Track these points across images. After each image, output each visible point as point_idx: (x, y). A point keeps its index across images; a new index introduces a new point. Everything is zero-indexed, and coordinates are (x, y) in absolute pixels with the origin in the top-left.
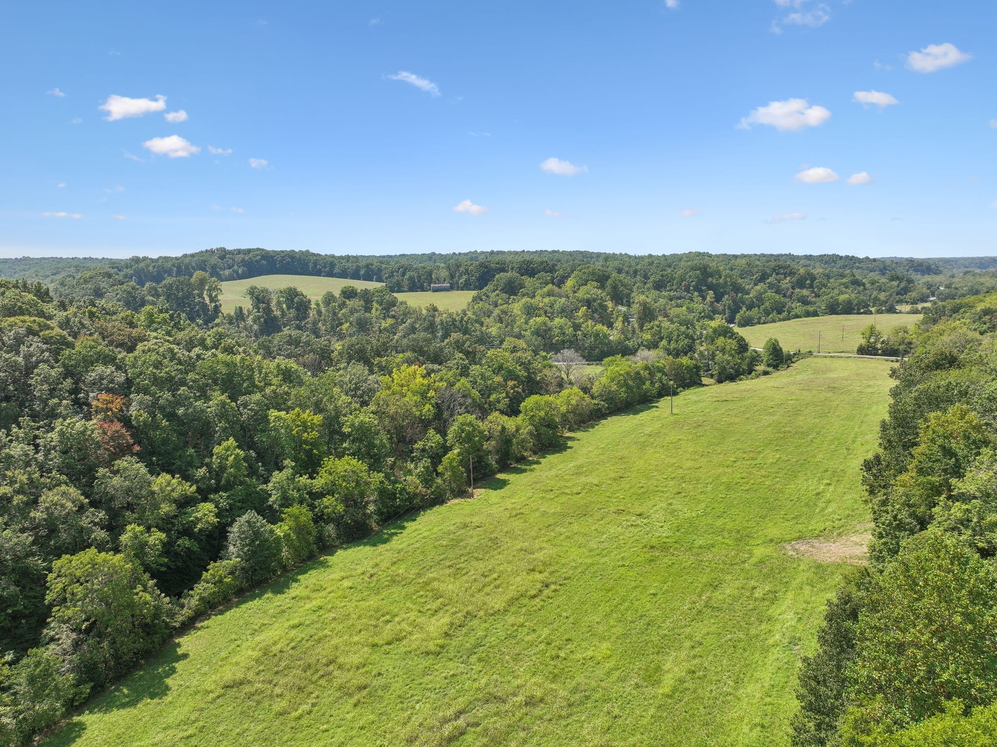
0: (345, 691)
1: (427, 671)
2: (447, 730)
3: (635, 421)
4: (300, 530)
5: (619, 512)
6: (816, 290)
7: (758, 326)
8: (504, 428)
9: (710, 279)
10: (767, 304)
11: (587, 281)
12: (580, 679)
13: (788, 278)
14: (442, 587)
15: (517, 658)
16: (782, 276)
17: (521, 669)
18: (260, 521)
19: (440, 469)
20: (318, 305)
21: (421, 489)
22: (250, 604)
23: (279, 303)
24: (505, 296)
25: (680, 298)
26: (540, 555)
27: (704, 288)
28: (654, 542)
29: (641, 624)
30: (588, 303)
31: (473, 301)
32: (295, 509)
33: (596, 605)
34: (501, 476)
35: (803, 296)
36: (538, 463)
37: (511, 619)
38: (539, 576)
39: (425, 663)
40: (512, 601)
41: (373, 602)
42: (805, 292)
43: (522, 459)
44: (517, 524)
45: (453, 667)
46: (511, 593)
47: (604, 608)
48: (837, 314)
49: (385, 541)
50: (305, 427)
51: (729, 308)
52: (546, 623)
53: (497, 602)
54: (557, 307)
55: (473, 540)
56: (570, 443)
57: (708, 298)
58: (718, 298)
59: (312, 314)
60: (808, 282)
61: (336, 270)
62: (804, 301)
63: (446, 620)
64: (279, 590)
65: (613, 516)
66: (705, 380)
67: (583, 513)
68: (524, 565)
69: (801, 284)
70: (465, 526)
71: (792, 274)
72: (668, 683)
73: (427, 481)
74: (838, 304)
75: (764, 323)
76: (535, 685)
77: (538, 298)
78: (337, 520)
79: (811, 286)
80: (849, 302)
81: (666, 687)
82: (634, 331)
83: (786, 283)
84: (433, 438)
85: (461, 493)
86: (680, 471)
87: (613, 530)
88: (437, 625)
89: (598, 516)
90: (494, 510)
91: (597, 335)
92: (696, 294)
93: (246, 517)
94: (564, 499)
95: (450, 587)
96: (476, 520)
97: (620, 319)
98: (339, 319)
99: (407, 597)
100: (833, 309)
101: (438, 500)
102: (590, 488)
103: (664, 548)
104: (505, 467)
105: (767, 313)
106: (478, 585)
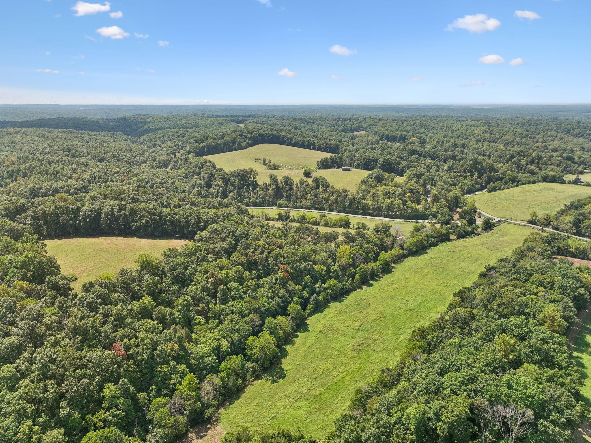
0: (342, 335)
1: (356, 333)
2: (361, 342)
3: (417, 260)
4: (324, 298)
5: (401, 299)
6: (540, 165)
7: (499, 191)
8: (373, 268)
9: (478, 165)
10: (507, 177)
11: (412, 178)
12: (385, 337)
13: (525, 159)
14: (357, 315)
15: (373, 332)
16: (522, 157)
17: (374, 334)
18: (317, 296)
19: (354, 280)
20: (297, 184)
21: (350, 287)
22: (316, 315)
23: (282, 183)
24: (375, 182)
25: (460, 176)
26: (380, 310)
27: (474, 170)
28: (408, 309)
29: (399, 328)
30: (411, 191)
31: (361, 183)
32: (322, 293)
33: (391, 323)
34: (371, 282)
35: (531, 170)
36: (382, 278)
37: (372, 325)
38: (379, 315)
39: (356, 331)
40: (373, 320)
41: (343, 317)
42: (533, 167)
43: (377, 276)
44: (374, 300)
45: (361, 332)
46: (373, 319)
47: (392, 324)
48: (547, 182)
49: (342, 301)
50: (322, 271)
51: (485, 181)
52: (379, 326)
53: (370, 320)
54: (397, 193)
55: (364, 303)
56: (393, 270)
57: (474, 177)
58: (479, 176)
59: (295, 187)
60: (536, 161)
61: (293, 142)
62: (532, 173)
63: (359, 323)
64: (322, 312)
65: (399, 300)
66: (452, 237)
67: (392, 298)
68: (376, 312)
69: (532, 162)
70: (361, 299)
71: (528, 156)
72: (401, 339)
73: (351, 284)
74: (548, 177)
75: (503, 189)
76: (376, 337)
77: (389, 187)
78: (331, 295)
79: (538, 163)
80: (554, 176)
81: (400, 340)
82: (429, 207)
83: (523, 162)
84: (352, 270)
85: (360, 288)
86: (423, 286)
87: (399, 304)
88: (357, 324)
89: (396, 299)
90: (369, 295)
91: (413, 208)
92: (469, 174)
93: (314, 296)
94: (387, 293)
95: (359, 316)
96: (365, 297)
97: (424, 201)
98: (307, 192)
99: (350, 317)
100: (545, 179)
101: (354, 290)
102: (396, 289)
103: (410, 311)
104: (372, 279)
105: (506, 183)
106: (365, 316)
